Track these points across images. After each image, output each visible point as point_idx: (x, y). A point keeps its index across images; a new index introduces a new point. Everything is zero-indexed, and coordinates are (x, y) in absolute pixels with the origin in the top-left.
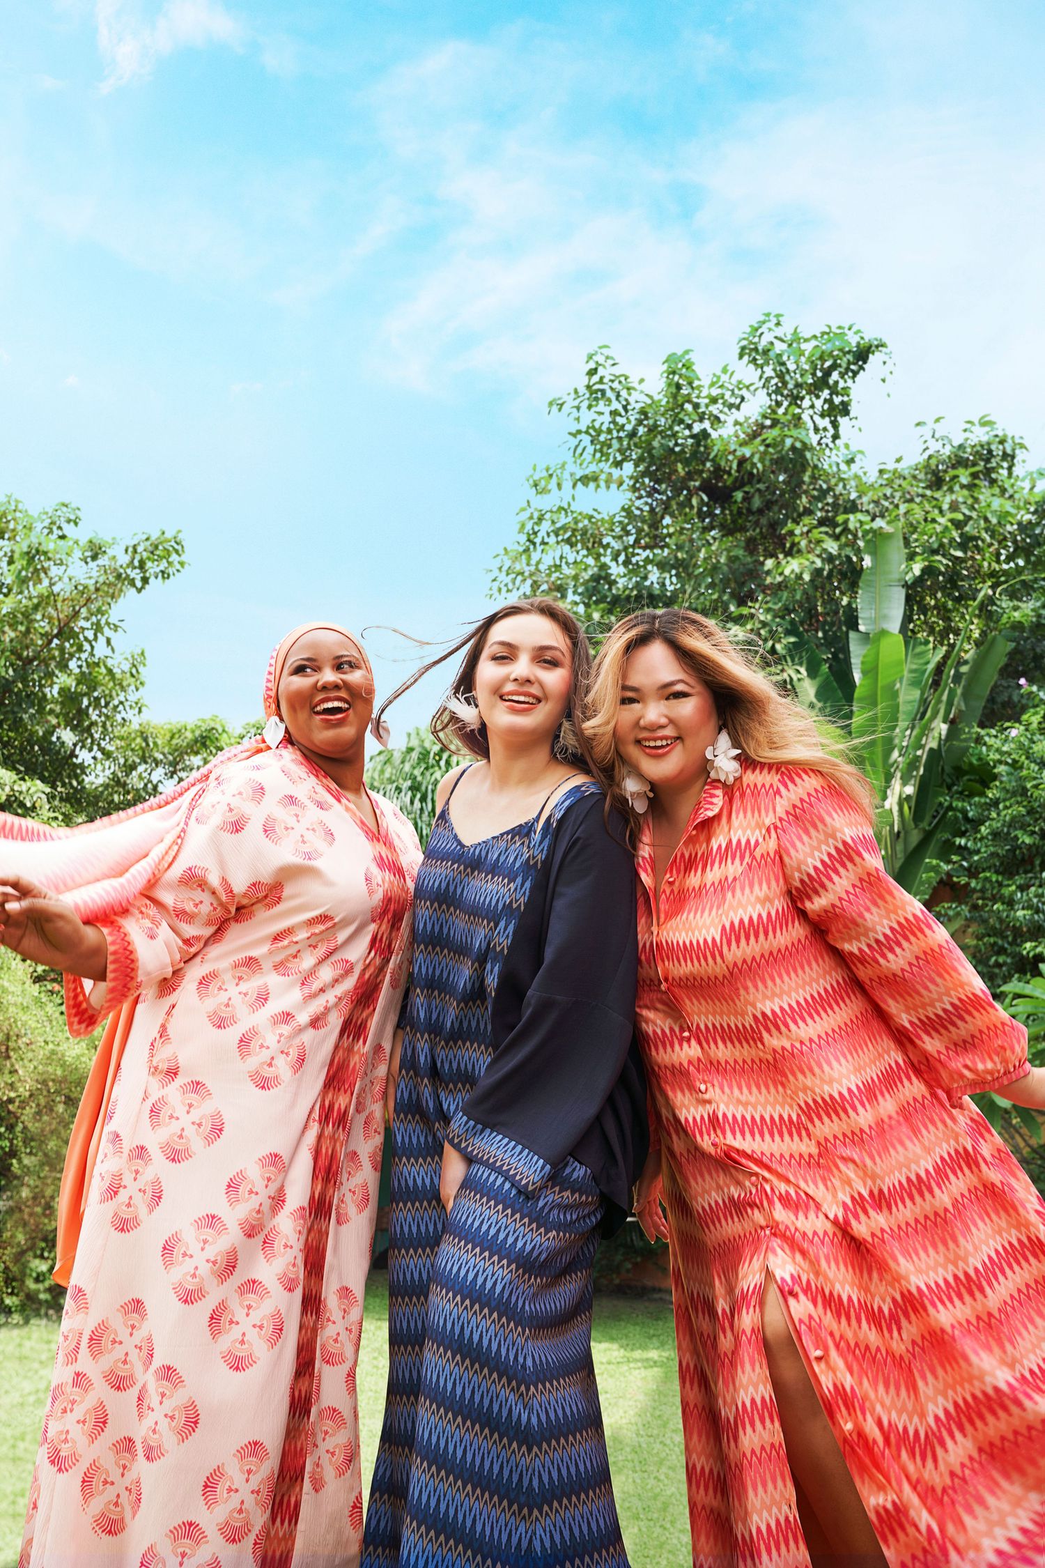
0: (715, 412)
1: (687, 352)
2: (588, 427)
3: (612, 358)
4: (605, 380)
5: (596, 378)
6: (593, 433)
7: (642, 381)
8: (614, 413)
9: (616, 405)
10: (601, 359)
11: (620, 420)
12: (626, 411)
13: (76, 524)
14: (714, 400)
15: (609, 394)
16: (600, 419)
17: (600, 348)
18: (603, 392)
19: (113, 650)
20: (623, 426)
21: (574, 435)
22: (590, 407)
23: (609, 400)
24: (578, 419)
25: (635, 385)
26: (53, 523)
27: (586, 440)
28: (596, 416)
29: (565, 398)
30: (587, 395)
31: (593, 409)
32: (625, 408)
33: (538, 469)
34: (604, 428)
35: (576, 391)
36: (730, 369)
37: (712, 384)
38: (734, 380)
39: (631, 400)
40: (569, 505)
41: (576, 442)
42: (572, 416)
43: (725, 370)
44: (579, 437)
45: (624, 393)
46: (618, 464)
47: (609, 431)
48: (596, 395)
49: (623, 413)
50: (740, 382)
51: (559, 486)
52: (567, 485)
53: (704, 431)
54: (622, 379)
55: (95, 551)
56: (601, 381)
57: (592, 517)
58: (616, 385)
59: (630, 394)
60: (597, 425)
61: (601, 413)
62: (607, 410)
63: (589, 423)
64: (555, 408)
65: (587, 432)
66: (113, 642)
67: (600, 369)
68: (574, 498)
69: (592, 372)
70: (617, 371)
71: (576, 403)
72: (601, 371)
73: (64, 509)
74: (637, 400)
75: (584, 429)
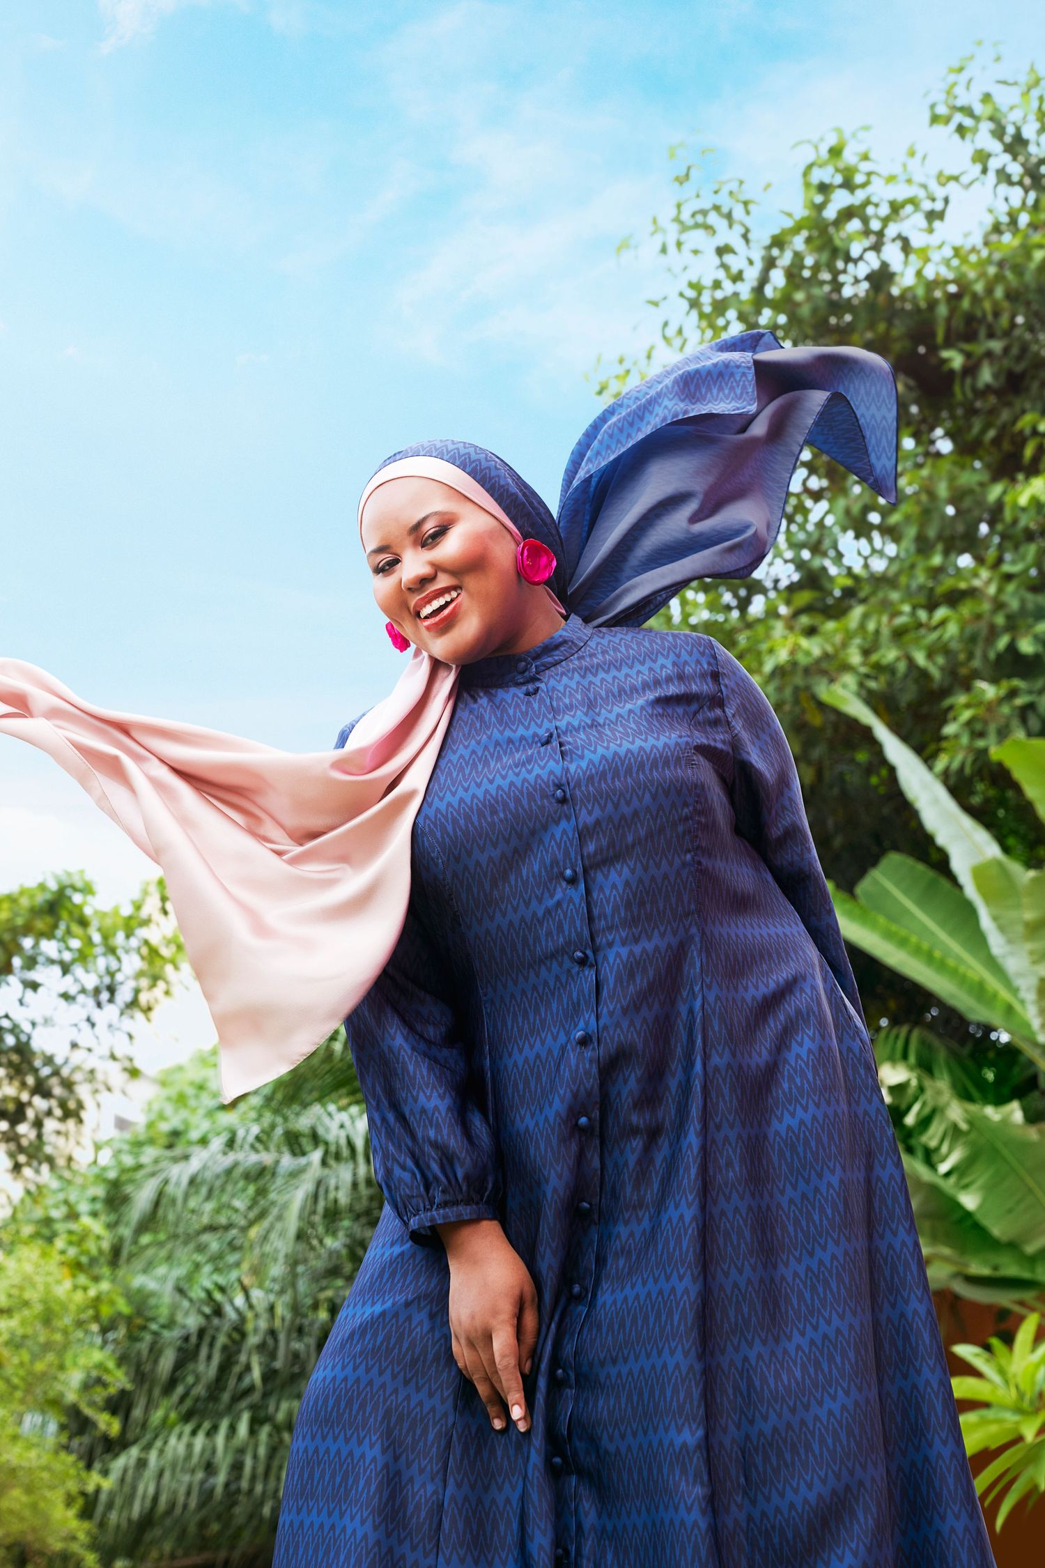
0: (906, 230)
43: (913, 154)
50: (941, 172)
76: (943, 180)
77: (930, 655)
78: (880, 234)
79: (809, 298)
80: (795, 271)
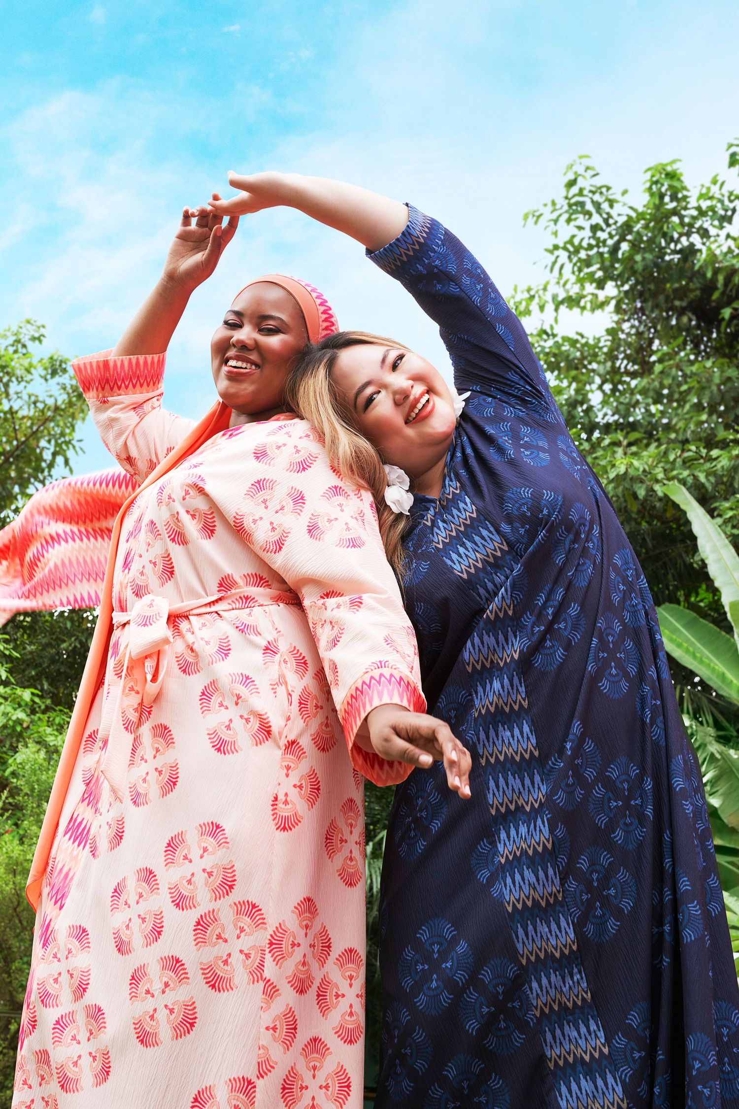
0: (706, 225)
1: (673, 162)
2: (566, 243)
3: (592, 169)
4: (585, 192)
5: (575, 190)
6: (571, 249)
7: (625, 192)
8: (595, 228)
9: (597, 219)
10: (581, 170)
11: (602, 235)
12: (608, 225)
13: (40, 341)
14: (702, 213)
15: (589, 207)
16: (581, 234)
17: (581, 157)
18: (582, 204)
19: (71, 470)
20: (605, 241)
21: (551, 252)
22: (569, 221)
23: (589, 214)
24: (555, 234)
25: (618, 197)
26: (18, 341)
27: (563, 255)
28: (576, 231)
29: (542, 210)
30: (566, 208)
31: (572, 223)
32: (606, 221)
33: (519, 289)
34: (585, 244)
35: (554, 203)
36: (720, 179)
37: (701, 196)
38: (725, 191)
39: (613, 213)
40: (552, 327)
41: (553, 258)
42: (549, 230)
43: (714, 182)
44: (556, 253)
45: (605, 206)
46: (601, 285)
47: (590, 247)
48: (577, 208)
49: (604, 226)
50: (731, 193)
51: (542, 308)
52: (550, 307)
53: (692, 245)
54: (604, 190)
55: (55, 368)
56: (581, 193)
57: (577, 341)
58: (597, 197)
59: (611, 206)
60: (576, 241)
61: (580, 228)
62: (587, 225)
63: (567, 238)
64: (531, 220)
65: (565, 248)
66: (71, 463)
67: (580, 180)
68: (556, 320)
69: (571, 183)
70: (598, 182)
71: (554, 216)
72: (581, 183)
73: (29, 326)
74: (620, 214)
75: (561, 245)
76: (732, 198)
77: (707, 477)
78: (691, 225)
79: (644, 259)
80: (636, 243)
